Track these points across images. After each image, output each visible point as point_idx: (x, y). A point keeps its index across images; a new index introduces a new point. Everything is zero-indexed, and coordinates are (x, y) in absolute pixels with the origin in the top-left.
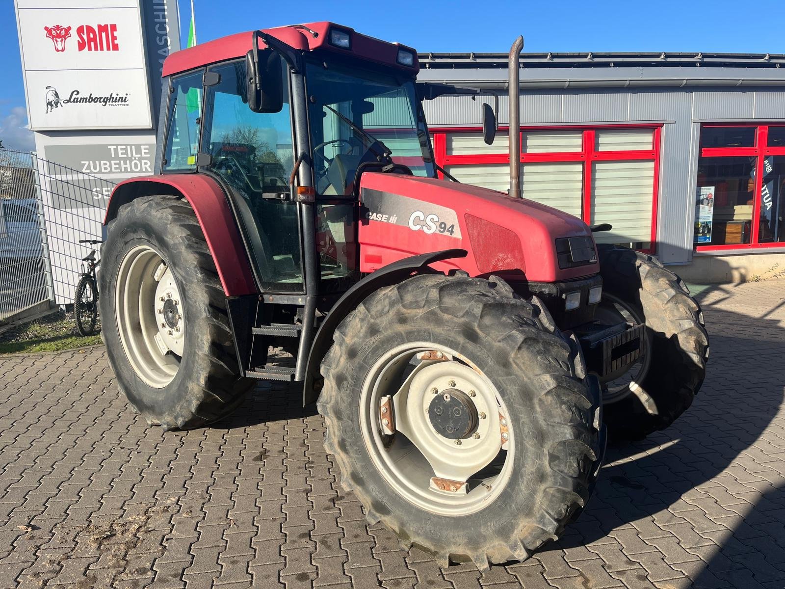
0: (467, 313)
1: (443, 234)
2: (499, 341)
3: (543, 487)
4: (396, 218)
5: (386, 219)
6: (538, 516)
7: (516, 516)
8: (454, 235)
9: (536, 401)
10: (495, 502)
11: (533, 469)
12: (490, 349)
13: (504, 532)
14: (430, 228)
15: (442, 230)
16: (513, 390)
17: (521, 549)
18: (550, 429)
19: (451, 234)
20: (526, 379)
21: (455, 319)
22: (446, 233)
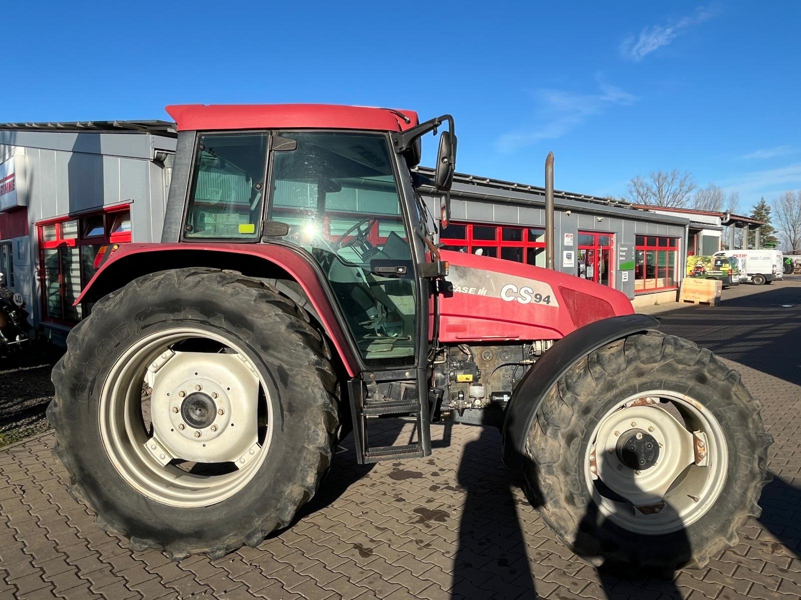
0: (699, 362)
1: (540, 303)
2: (723, 380)
3: (754, 484)
4: (486, 291)
5: (474, 291)
6: (749, 507)
7: (733, 512)
8: (550, 304)
9: (750, 420)
10: (713, 508)
11: (747, 472)
12: (715, 386)
13: (723, 529)
14: (524, 299)
15: (538, 300)
16: (732, 416)
17: (735, 538)
18: (759, 439)
19: (548, 303)
20: (742, 406)
21: (688, 368)
22: (542, 303)
